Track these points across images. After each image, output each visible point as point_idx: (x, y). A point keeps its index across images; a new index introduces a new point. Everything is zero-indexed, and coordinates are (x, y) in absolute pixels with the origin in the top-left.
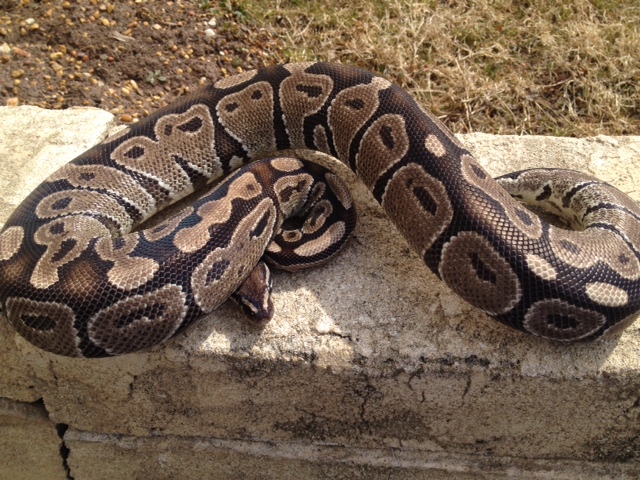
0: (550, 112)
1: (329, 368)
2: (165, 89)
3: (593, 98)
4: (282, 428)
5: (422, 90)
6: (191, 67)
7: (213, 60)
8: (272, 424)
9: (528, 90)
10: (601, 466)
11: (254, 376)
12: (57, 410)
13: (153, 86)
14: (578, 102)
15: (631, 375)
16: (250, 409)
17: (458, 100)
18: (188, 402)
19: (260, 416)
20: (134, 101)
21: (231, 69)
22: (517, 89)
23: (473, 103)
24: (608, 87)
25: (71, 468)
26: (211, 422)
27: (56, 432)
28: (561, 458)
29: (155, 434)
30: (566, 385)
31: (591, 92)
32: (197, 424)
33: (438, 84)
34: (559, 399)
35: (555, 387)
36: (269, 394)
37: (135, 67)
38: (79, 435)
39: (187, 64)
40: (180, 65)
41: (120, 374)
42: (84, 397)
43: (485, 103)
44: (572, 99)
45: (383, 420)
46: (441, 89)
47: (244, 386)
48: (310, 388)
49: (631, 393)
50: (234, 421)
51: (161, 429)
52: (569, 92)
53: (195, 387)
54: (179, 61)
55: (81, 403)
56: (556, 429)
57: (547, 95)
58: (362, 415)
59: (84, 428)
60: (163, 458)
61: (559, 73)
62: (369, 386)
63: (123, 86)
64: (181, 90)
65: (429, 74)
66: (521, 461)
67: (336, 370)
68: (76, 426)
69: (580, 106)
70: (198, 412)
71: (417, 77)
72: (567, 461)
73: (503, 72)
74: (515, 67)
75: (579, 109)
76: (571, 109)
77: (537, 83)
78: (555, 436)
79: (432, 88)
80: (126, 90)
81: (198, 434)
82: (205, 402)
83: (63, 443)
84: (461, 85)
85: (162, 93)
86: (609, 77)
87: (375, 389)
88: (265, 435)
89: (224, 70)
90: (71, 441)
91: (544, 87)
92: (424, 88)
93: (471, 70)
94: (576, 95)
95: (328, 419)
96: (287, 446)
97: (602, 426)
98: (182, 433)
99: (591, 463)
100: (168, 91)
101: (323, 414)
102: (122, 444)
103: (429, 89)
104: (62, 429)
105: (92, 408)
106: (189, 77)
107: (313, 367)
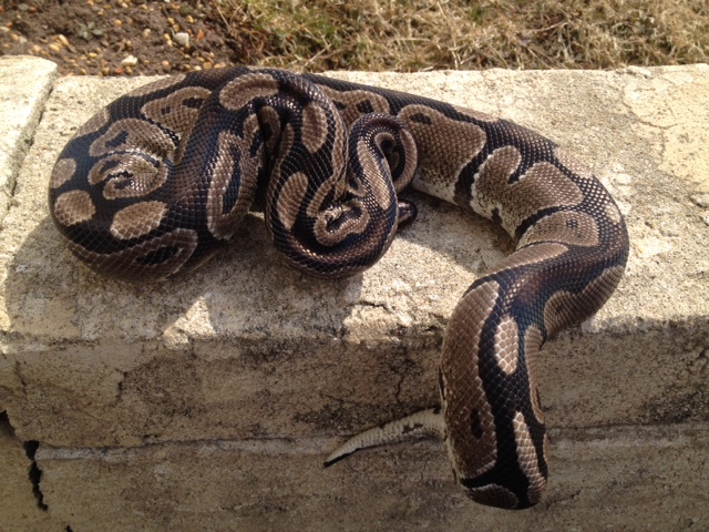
0: (545, 58)
1: (362, 342)
2: (102, 45)
3: (590, 41)
4: (303, 420)
5: (403, 39)
6: (131, 17)
7: (157, 9)
8: (291, 416)
9: (519, 35)
10: (656, 429)
11: (272, 361)
12: (25, 425)
13: (87, 42)
14: (573, 47)
15: (699, 322)
16: (266, 401)
17: (445, 49)
18: (189, 400)
19: (277, 408)
20: (66, 59)
21: (179, 19)
22: (507, 34)
23: (461, 51)
24: (604, 30)
25: (44, 493)
26: (218, 420)
27: (24, 452)
28: (615, 424)
29: (148, 442)
30: (629, 340)
31: (587, 35)
32: (201, 425)
33: (420, 32)
34: (619, 357)
35: (617, 343)
36: (290, 380)
37: (62, 19)
38: (54, 453)
39: (126, 14)
40: (117, 16)
41: (107, 372)
42: (61, 405)
43: (474, 52)
44: (567, 43)
45: (420, 399)
46: (424, 37)
47: (260, 373)
48: (338, 369)
49: (698, 342)
50: (246, 417)
51: (156, 436)
52: (564, 37)
53: (199, 380)
54: (116, 11)
55: (56, 413)
56: (612, 391)
57: (540, 40)
58: (397, 395)
59: (61, 443)
60: (159, 469)
61: (552, 16)
62: (407, 361)
63: (50, 41)
64: (122, 46)
65: (409, 21)
66: (571, 432)
67: (371, 344)
68: (50, 442)
69: (576, 51)
70: (203, 411)
71: (396, 24)
72: (620, 428)
73: (490, 17)
74: (503, 11)
75: (575, 55)
76: (566, 55)
77: (528, 28)
78: (610, 401)
79: (414, 36)
80: (55, 47)
81: (202, 437)
82: (211, 397)
83: (34, 465)
84: (446, 31)
85: (99, 49)
86: (604, 18)
87: (414, 363)
88: (283, 430)
89: (171, 20)
90: (44, 460)
91: (536, 31)
92: (406, 36)
93: (456, 15)
94: (572, 40)
95: (357, 404)
96: (308, 440)
97: (662, 383)
98: (182, 438)
99: (645, 428)
100: (105, 47)
101: (353, 398)
102: (109, 458)
103: (411, 38)
104: (32, 447)
105: (70, 418)
106: (130, 29)
107: (344, 344)
